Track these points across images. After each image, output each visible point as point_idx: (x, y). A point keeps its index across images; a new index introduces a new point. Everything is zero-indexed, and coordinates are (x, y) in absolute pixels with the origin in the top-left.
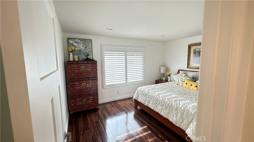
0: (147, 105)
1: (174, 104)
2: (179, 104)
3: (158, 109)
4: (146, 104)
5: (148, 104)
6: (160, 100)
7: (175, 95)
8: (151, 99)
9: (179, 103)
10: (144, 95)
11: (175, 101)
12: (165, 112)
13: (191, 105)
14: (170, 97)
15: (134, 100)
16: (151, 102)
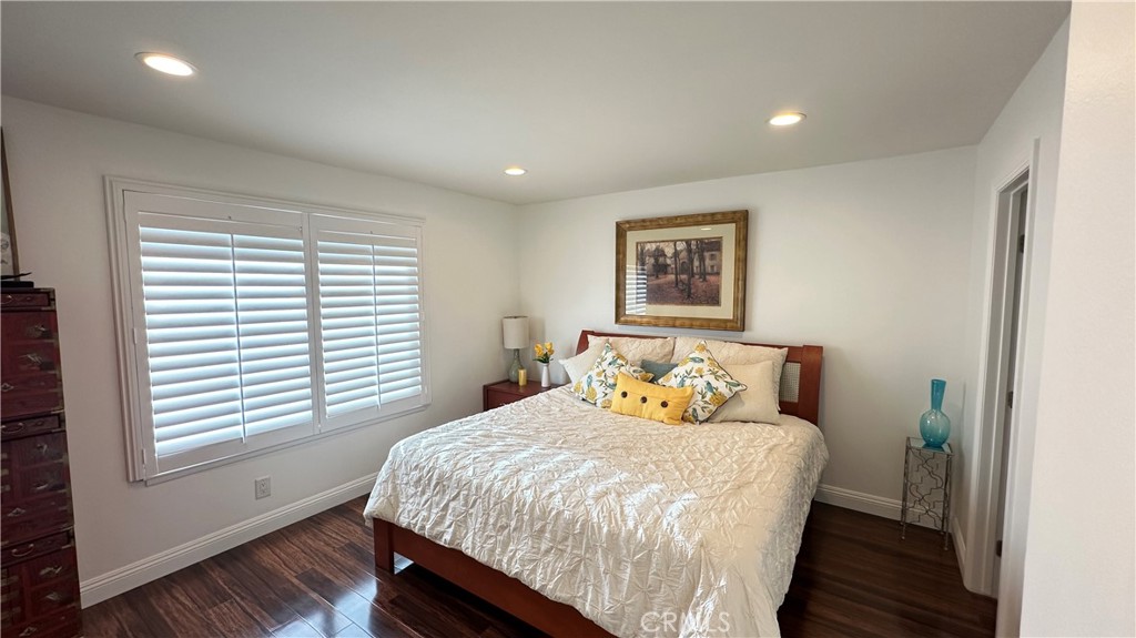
0: (452, 541)
1: (596, 520)
2: (622, 512)
3: (513, 559)
4: (447, 537)
5: (454, 533)
6: (524, 505)
7: (589, 464)
8: (472, 506)
9: (622, 507)
10: (429, 484)
11: (597, 498)
12: (553, 572)
13: (676, 508)
14: (572, 475)
15: (369, 524)
16: (474, 524)
